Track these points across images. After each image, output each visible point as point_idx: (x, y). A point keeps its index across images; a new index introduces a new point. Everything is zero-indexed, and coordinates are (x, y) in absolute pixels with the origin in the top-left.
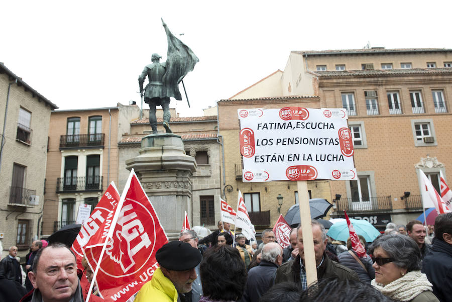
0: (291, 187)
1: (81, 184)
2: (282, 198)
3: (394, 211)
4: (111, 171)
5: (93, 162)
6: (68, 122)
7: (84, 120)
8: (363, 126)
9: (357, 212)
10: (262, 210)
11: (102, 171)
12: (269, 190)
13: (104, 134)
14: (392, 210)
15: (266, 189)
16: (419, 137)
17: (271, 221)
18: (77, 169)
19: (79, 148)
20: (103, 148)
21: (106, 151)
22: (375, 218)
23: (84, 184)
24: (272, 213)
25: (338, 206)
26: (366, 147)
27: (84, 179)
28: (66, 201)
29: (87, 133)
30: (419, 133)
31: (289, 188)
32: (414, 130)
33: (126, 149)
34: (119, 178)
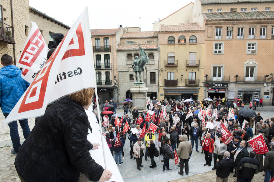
0: (187, 70)
1: (103, 67)
2: (183, 75)
3: (230, 82)
4: (114, 61)
5: (107, 57)
6: (95, 40)
7: (102, 39)
8: (223, 44)
9: (214, 81)
10: (175, 79)
11: (111, 61)
12: (178, 71)
13: (111, 46)
14: (229, 81)
15: (177, 71)
16: (249, 50)
17: (178, 83)
18: (101, 60)
19: (101, 52)
20: (111, 52)
21: (112, 53)
22: (222, 84)
23: (104, 66)
24: (179, 80)
25: (206, 79)
26: (223, 54)
27: (104, 65)
28: (97, 73)
29: (103, 45)
30: (249, 48)
31: (187, 71)
32: (247, 46)
33: (120, 52)
34: (118, 64)
